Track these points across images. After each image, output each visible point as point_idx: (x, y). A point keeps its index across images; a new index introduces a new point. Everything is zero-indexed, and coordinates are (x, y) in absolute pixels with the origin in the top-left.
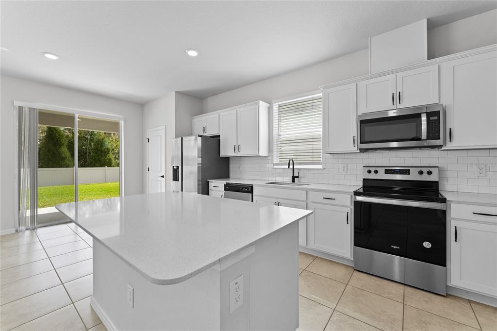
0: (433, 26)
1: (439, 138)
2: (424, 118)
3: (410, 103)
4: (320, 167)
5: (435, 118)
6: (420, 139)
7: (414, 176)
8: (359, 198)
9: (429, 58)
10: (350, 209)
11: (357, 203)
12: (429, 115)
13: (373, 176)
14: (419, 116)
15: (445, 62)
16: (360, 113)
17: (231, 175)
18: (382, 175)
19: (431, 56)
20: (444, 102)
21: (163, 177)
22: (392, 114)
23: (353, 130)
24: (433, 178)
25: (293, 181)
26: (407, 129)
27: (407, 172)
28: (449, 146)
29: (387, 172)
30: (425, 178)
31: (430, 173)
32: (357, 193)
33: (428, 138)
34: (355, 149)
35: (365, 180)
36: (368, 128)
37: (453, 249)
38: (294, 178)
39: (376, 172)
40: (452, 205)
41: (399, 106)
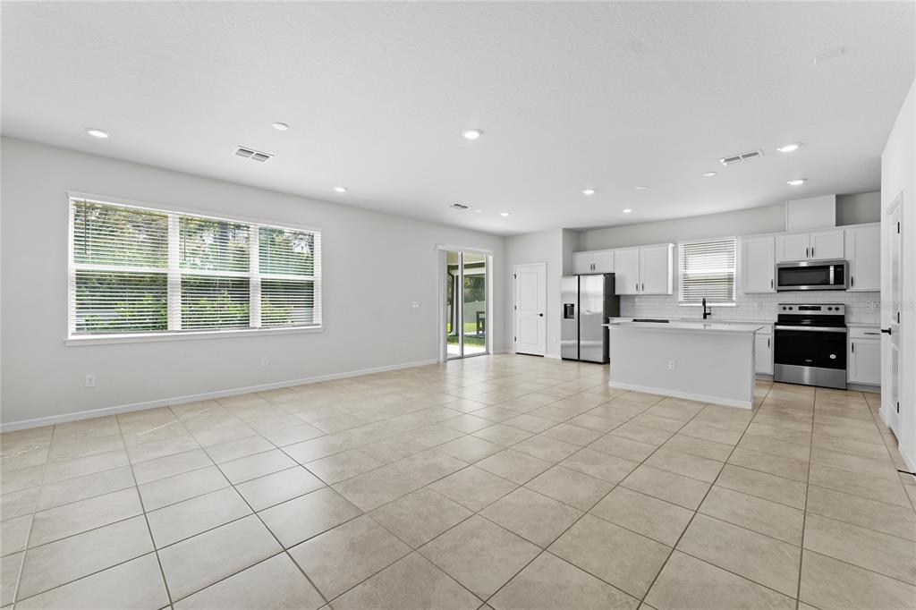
0: (840, 199)
1: (843, 283)
2: (832, 269)
3: (822, 256)
4: (734, 305)
5: (841, 270)
6: (829, 284)
7: (824, 312)
8: (779, 327)
9: (837, 225)
10: (771, 336)
11: (777, 332)
12: (836, 267)
13: (788, 312)
14: (828, 267)
15: (849, 230)
16: (778, 262)
17: (622, 314)
18: (796, 311)
19: (838, 224)
20: (847, 259)
21: (541, 315)
22: (804, 264)
23: (772, 275)
24: (840, 313)
25: (705, 317)
26: (819, 276)
27: (819, 309)
28: (851, 289)
29: (801, 308)
30: (833, 313)
31: (837, 309)
32: (776, 324)
33: (836, 283)
34: (773, 290)
35: (780, 316)
36: (785, 274)
37: (851, 357)
38: (705, 315)
39: (791, 309)
40: (851, 329)
41: (812, 258)
